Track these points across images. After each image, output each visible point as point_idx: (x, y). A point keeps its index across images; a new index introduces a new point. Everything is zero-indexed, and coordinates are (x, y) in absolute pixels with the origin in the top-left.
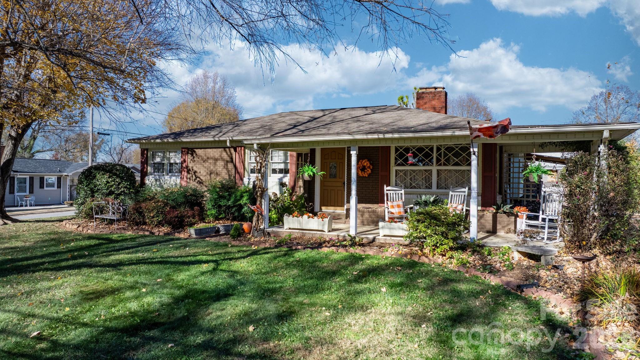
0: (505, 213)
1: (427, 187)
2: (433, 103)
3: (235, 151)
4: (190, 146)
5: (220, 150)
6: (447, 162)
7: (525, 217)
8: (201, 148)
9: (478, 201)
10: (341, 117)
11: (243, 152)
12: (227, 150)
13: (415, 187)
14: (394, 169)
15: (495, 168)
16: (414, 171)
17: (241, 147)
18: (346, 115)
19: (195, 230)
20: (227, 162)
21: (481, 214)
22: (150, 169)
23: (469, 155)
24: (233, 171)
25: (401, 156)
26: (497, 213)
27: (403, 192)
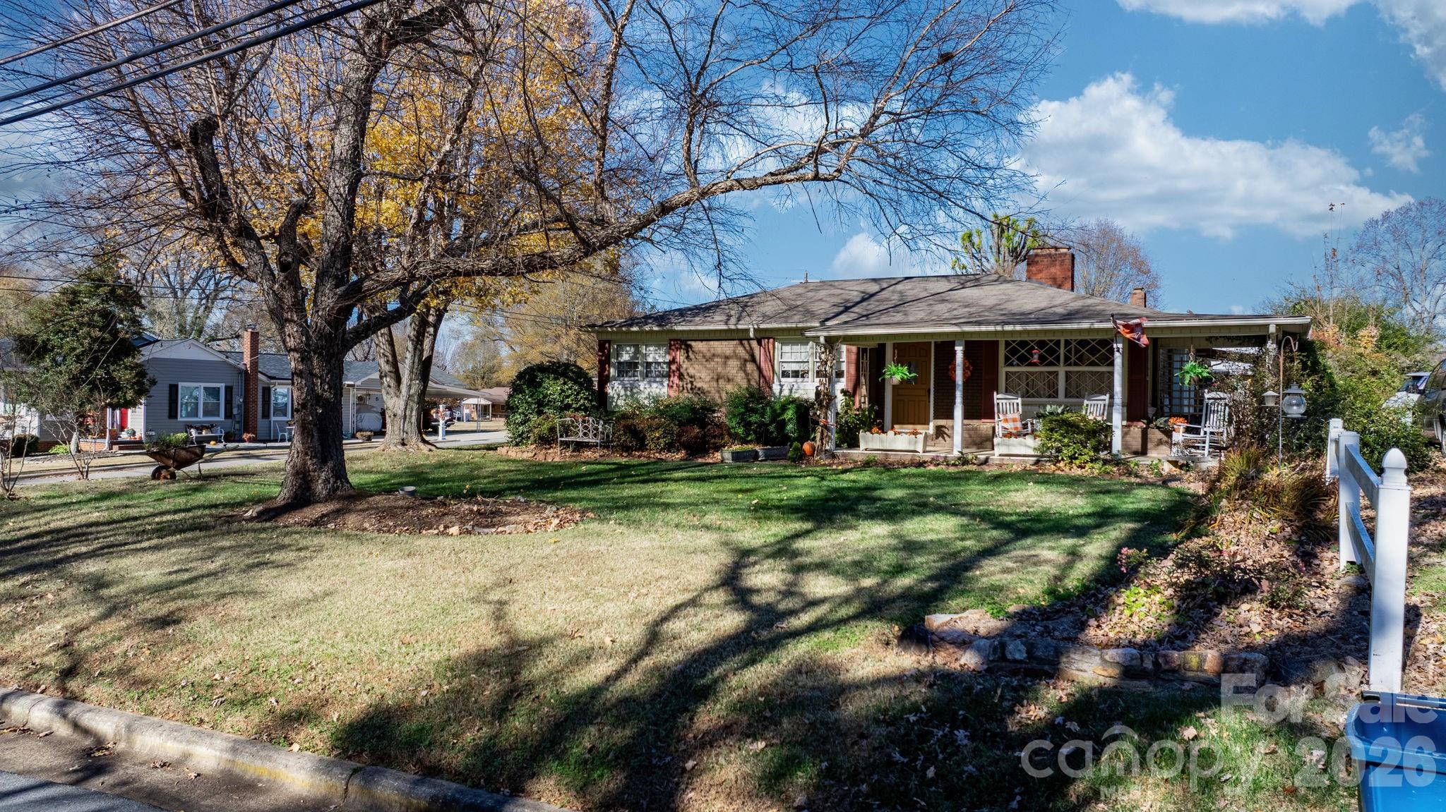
0: (1158, 428)
1: (1050, 396)
2: (1053, 270)
3: (760, 344)
4: (684, 337)
5: (735, 342)
6: (1081, 361)
7: (1182, 429)
8: (702, 340)
9: (1123, 413)
10: (911, 293)
11: (771, 346)
12: (745, 342)
13: (1033, 396)
14: (1003, 370)
15: (1146, 368)
16: (1032, 373)
17: (769, 338)
18: (918, 289)
19: (733, 453)
20: (746, 360)
21: (1125, 430)
22: (613, 372)
23: (1111, 351)
24: (756, 375)
25: (1013, 352)
26: (1147, 428)
27: (1019, 401)
